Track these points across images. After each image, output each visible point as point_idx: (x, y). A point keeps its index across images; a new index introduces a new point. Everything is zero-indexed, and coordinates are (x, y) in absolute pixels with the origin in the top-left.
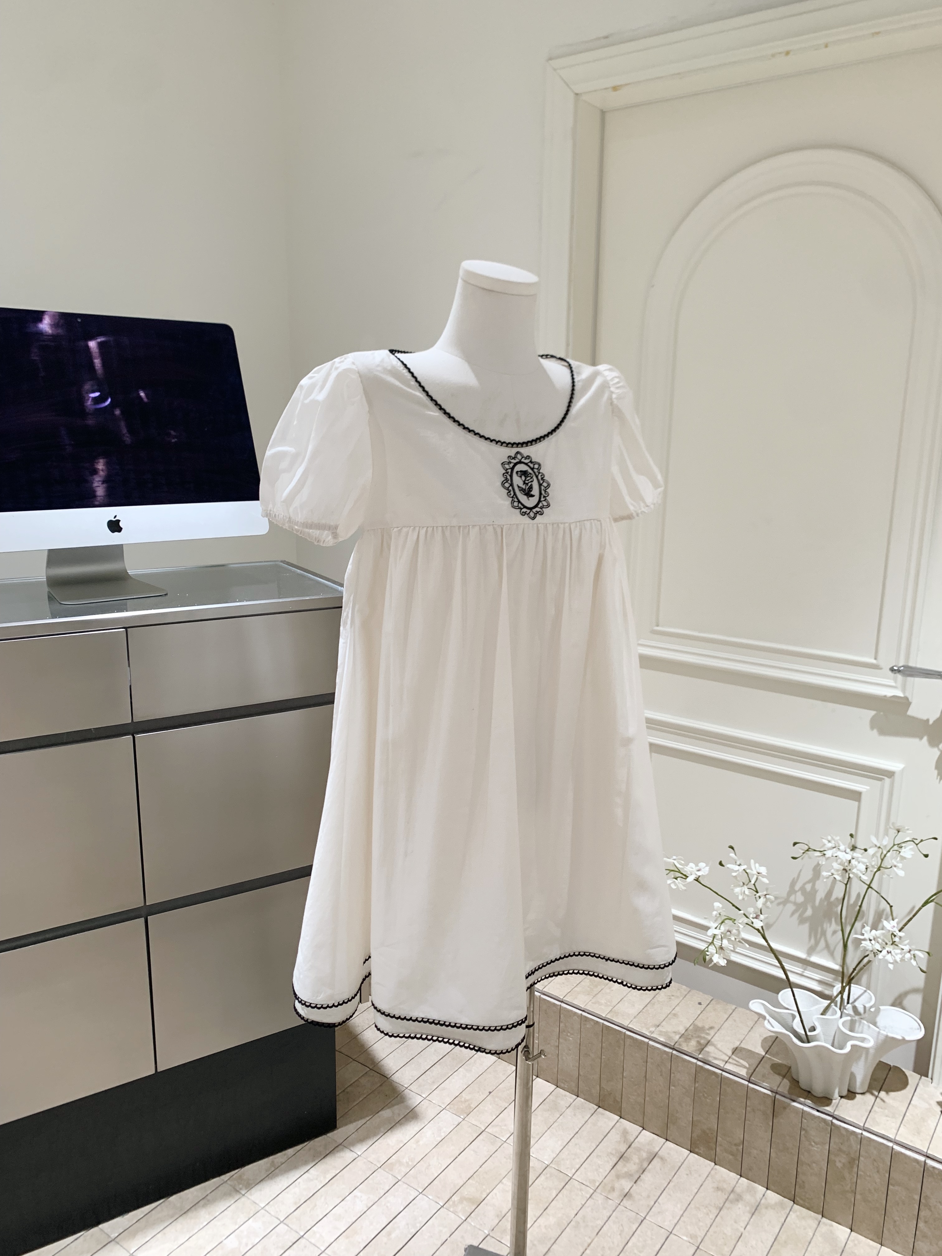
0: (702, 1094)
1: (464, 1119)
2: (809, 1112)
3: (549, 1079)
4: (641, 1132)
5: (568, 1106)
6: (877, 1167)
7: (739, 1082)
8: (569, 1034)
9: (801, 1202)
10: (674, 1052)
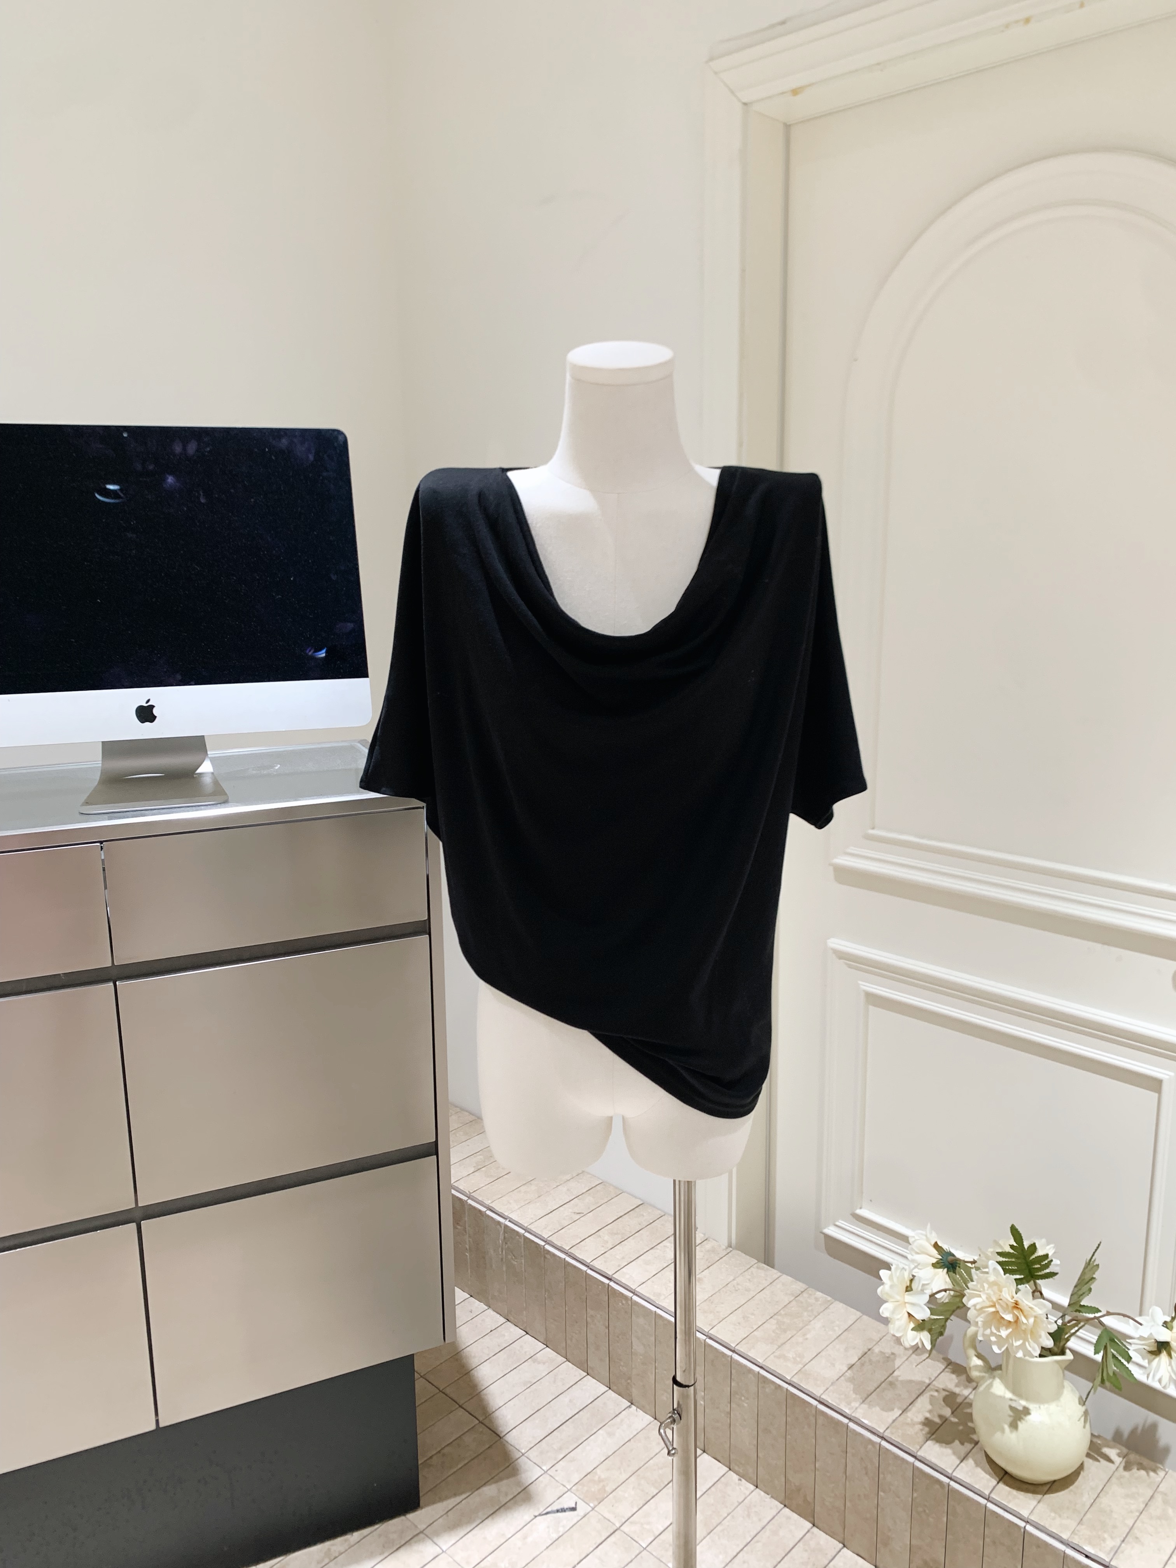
0: (920, 1509)
1: (593, 1509)
2: (1074, 1558)
3: (719, 1459)
4: (840, 1551)
5: (740, 1501)
7: (973, 1499)
8: (743, 1398)
10: (884, 1443)
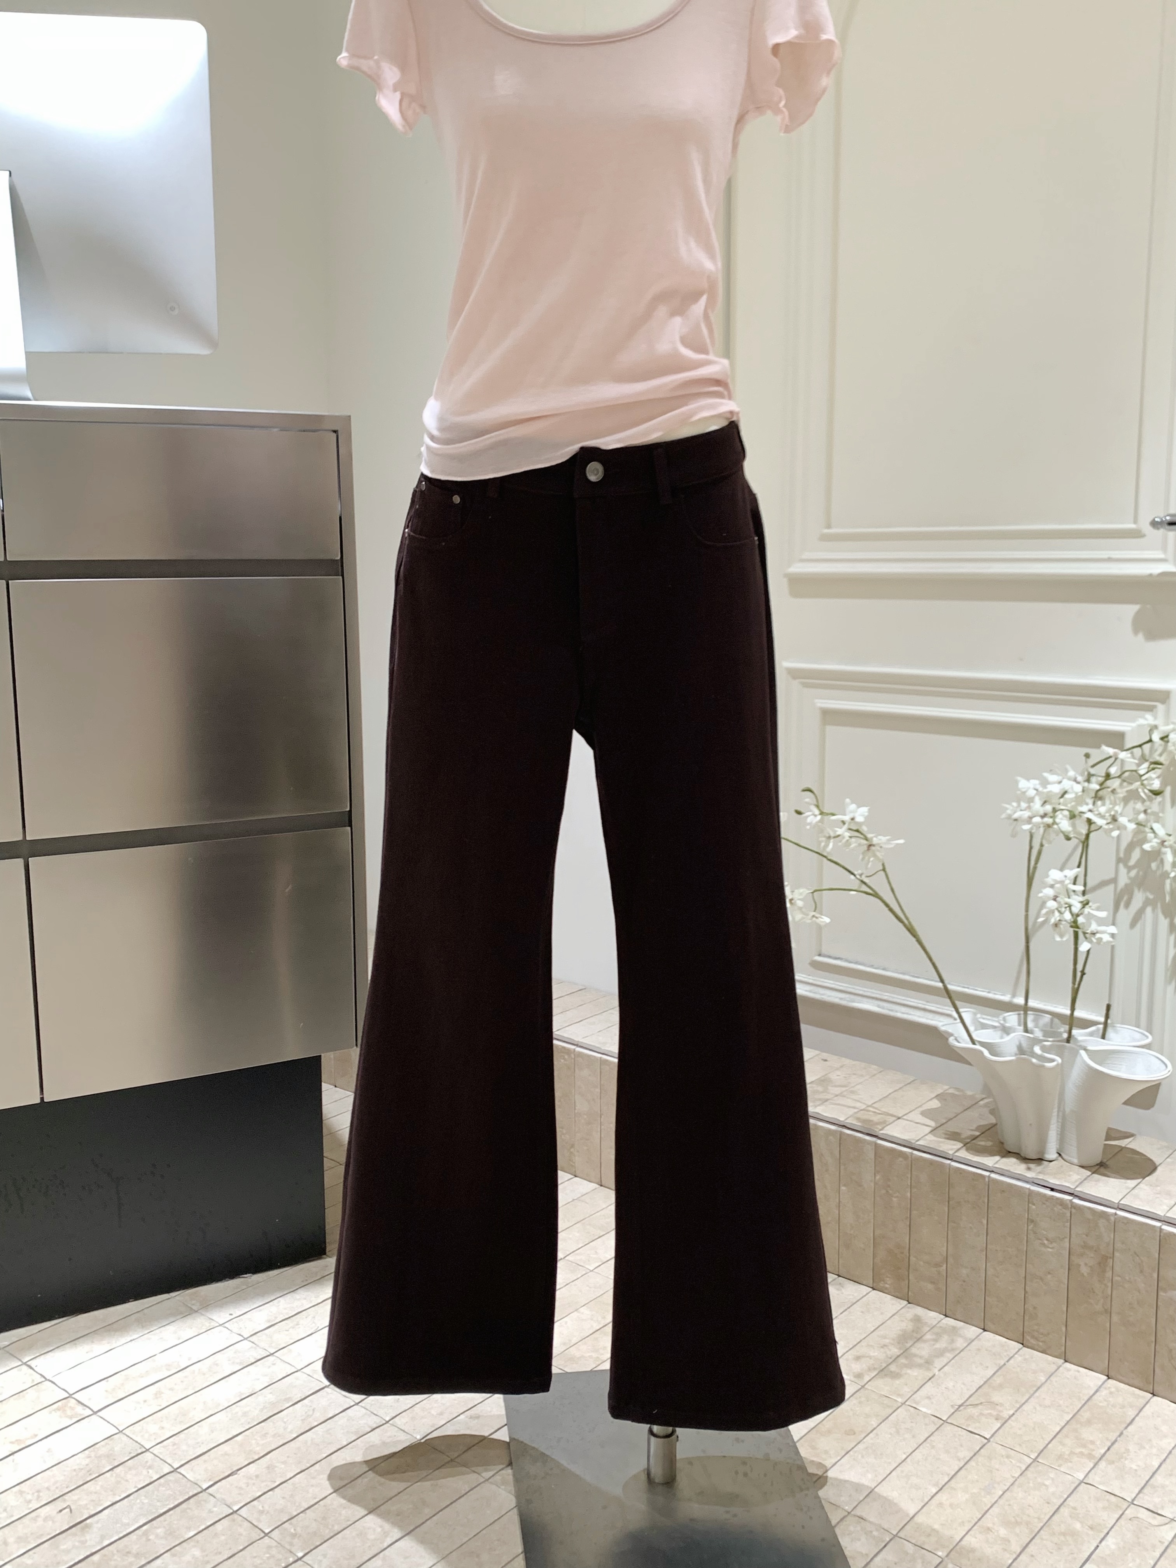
2: (1038, 1192)
6: (1139, 1264)
7: (937, 1162)
9: (1033, 1341)
